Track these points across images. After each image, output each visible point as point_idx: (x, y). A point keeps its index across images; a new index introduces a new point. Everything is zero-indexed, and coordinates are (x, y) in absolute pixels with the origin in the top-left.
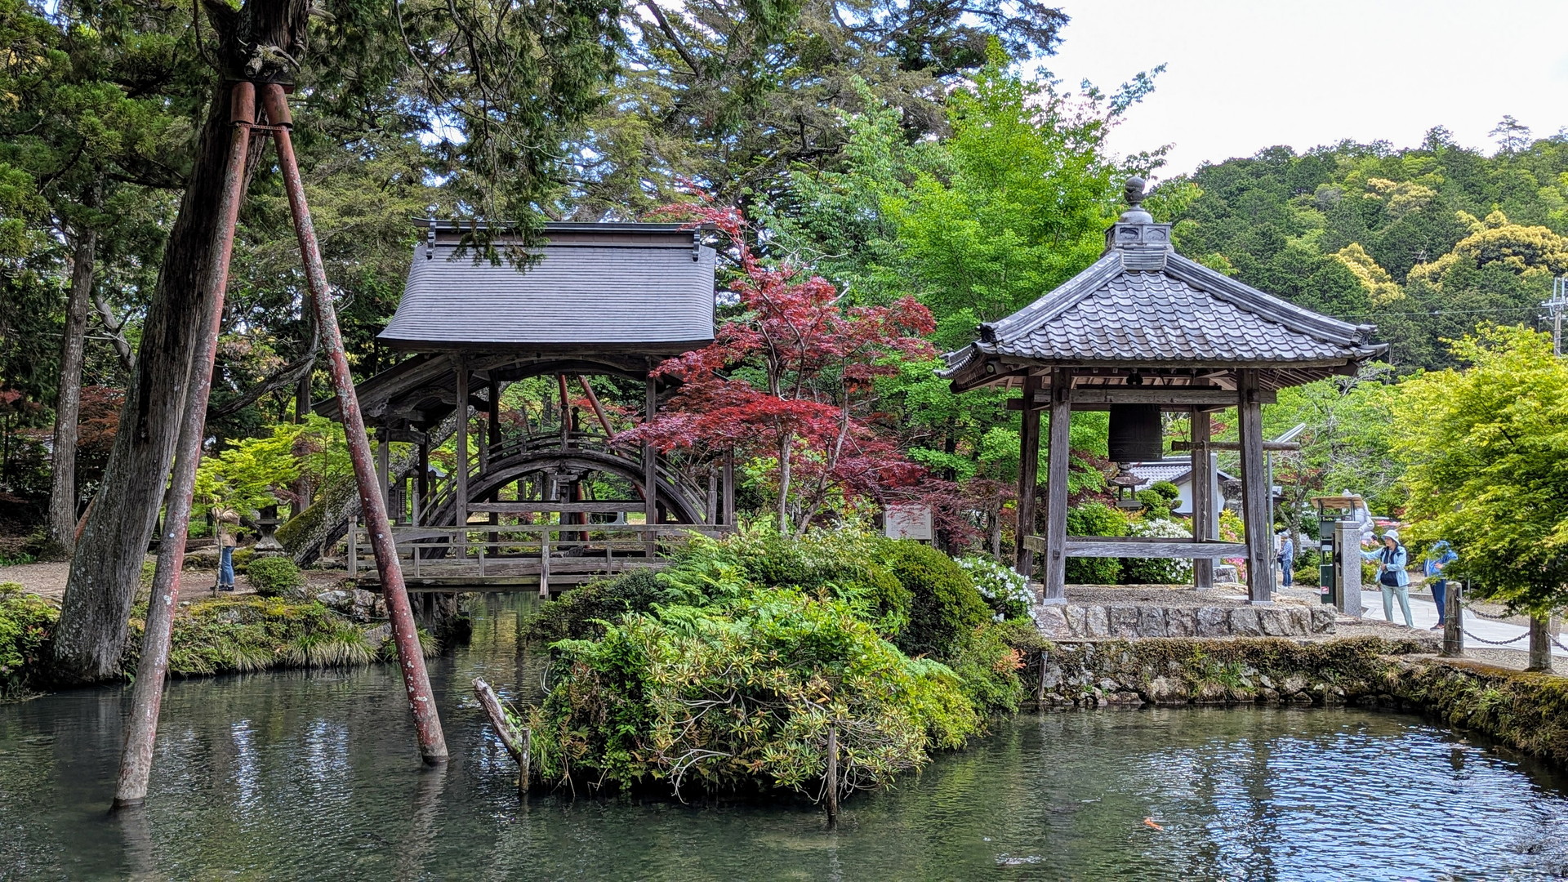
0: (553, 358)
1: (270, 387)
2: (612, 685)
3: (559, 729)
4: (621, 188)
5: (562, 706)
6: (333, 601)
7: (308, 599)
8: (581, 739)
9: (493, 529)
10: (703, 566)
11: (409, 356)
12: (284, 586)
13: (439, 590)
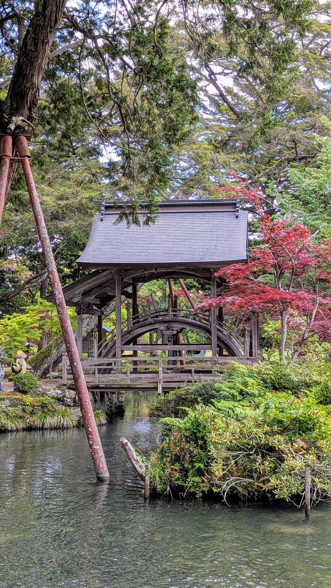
0: (164, 271)
1: (27, 286)
2: (191, 442)
3: (165, 465)
4: (199, 181)
5: (166, 453)
6: (55, 395)
7: (43, 394)
8: (176, 470)
9: (135, 359)
10: (240, 379)
11: (93, 271)
12: (31, 388)
13: (107, 390)
